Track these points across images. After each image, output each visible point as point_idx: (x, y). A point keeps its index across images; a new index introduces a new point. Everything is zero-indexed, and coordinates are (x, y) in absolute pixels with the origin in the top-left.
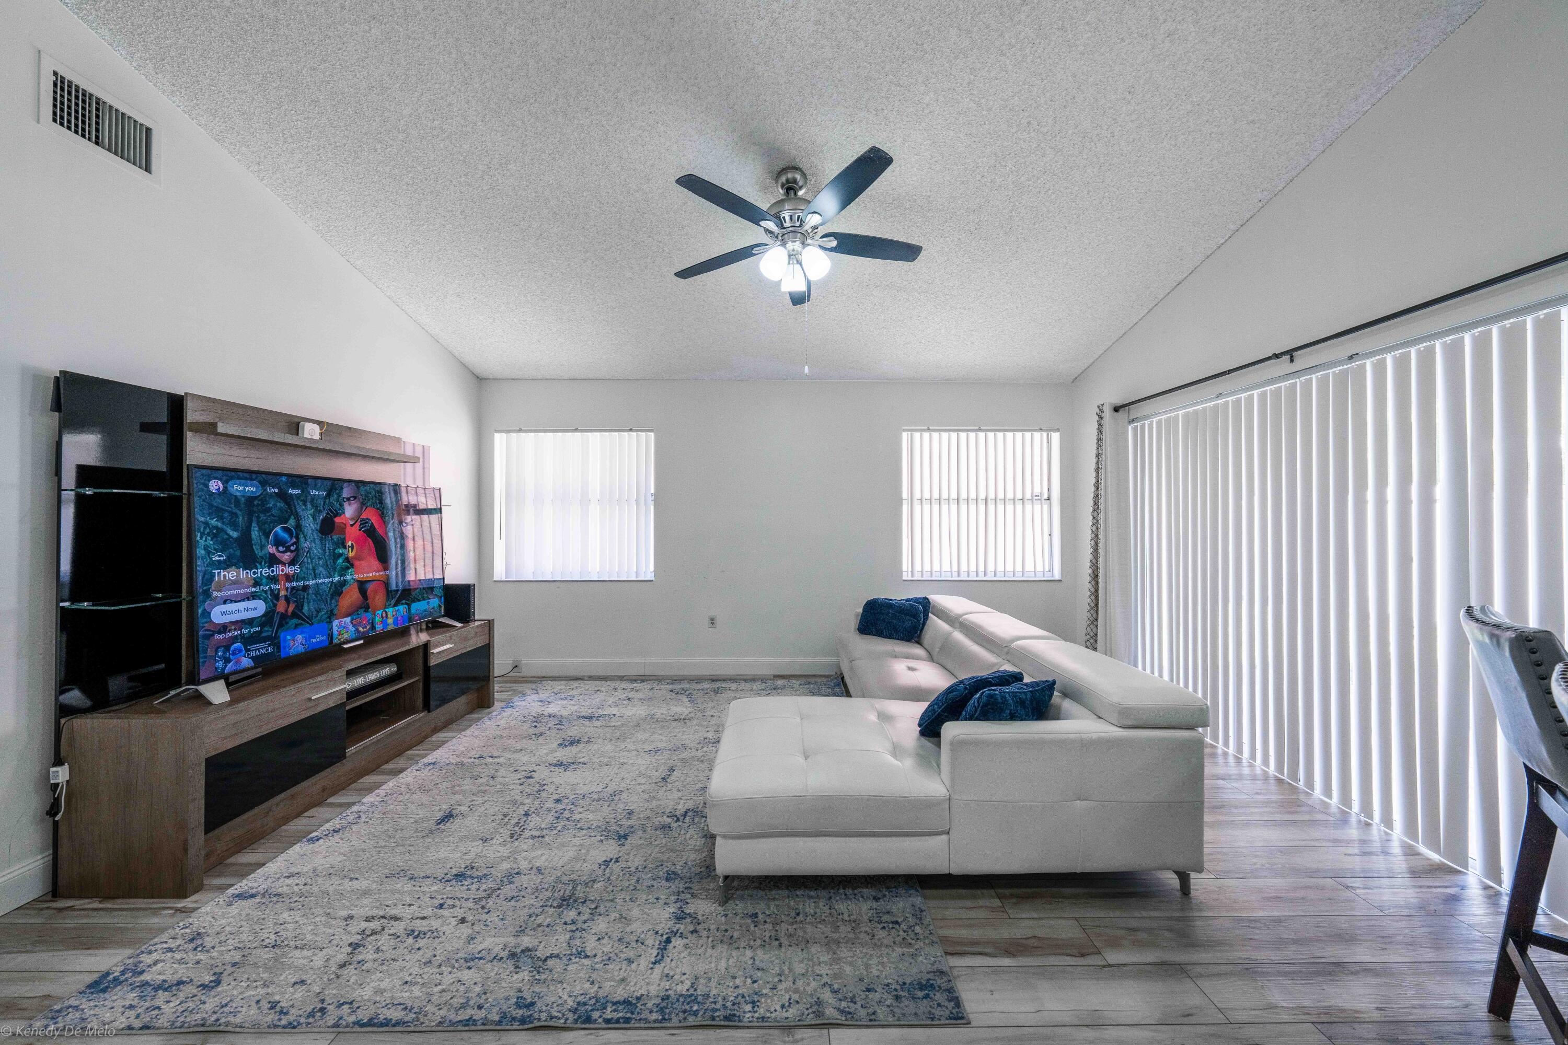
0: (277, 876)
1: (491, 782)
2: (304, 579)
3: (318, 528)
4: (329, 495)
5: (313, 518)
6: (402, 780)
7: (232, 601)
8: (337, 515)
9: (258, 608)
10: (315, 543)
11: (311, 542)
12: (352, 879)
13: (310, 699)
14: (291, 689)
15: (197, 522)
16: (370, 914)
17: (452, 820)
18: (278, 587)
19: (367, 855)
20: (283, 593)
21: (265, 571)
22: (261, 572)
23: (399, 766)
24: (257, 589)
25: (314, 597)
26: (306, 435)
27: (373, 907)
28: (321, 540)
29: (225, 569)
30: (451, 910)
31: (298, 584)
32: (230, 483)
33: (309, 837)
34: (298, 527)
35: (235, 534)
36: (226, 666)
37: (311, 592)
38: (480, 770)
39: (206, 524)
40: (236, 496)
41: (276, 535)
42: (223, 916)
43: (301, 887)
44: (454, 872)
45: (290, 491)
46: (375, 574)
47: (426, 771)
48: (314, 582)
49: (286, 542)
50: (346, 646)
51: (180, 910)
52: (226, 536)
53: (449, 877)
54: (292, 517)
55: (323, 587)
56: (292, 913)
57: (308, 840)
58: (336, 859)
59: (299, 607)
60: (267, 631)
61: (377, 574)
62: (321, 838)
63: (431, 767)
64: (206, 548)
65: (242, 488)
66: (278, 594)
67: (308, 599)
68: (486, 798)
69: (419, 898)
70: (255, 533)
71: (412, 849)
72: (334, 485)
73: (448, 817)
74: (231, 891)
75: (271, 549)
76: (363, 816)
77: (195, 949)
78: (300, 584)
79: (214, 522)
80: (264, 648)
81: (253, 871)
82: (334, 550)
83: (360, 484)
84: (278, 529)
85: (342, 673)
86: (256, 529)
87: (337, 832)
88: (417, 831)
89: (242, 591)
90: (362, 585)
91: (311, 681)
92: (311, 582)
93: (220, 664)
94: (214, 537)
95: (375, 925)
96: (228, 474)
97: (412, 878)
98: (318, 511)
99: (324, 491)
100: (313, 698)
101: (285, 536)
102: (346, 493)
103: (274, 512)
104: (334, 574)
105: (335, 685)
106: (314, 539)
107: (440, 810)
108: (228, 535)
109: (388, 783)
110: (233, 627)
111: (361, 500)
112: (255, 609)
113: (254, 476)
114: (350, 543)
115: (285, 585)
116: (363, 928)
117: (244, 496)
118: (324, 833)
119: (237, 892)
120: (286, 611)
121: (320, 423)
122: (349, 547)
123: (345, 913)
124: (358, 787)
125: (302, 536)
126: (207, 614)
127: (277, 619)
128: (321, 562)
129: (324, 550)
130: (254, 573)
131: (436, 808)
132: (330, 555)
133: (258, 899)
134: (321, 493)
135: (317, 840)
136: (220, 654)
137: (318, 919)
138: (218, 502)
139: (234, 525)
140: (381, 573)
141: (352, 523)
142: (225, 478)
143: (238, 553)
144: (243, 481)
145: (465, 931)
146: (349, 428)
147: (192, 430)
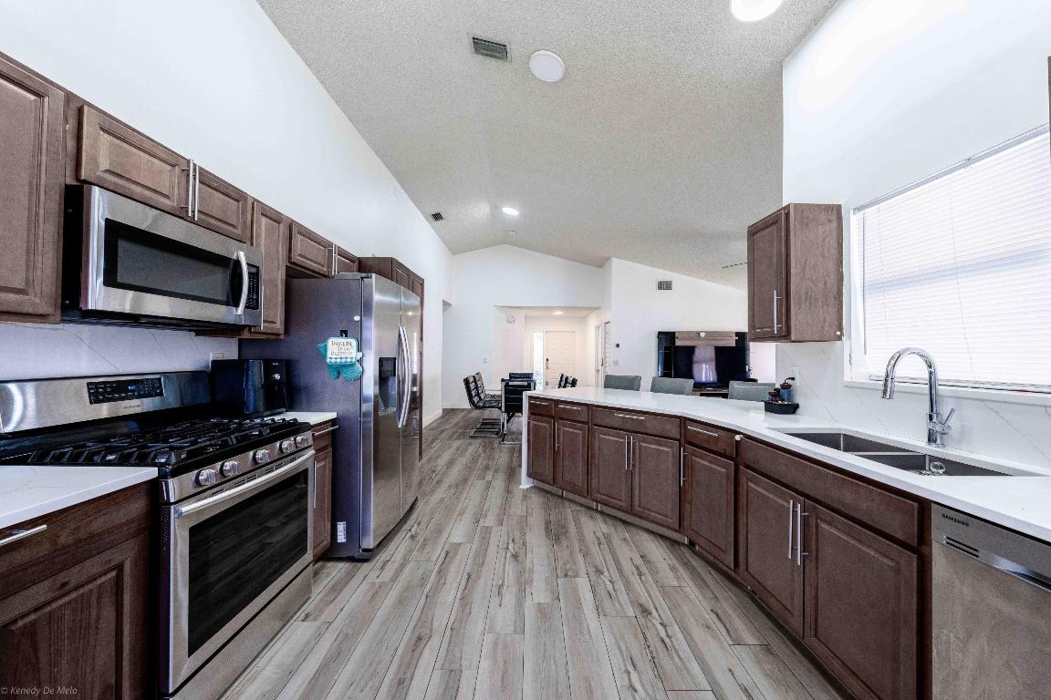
26: (701, 336)
121: (705, 332)
146: (715, 332)
147: (676, 338)
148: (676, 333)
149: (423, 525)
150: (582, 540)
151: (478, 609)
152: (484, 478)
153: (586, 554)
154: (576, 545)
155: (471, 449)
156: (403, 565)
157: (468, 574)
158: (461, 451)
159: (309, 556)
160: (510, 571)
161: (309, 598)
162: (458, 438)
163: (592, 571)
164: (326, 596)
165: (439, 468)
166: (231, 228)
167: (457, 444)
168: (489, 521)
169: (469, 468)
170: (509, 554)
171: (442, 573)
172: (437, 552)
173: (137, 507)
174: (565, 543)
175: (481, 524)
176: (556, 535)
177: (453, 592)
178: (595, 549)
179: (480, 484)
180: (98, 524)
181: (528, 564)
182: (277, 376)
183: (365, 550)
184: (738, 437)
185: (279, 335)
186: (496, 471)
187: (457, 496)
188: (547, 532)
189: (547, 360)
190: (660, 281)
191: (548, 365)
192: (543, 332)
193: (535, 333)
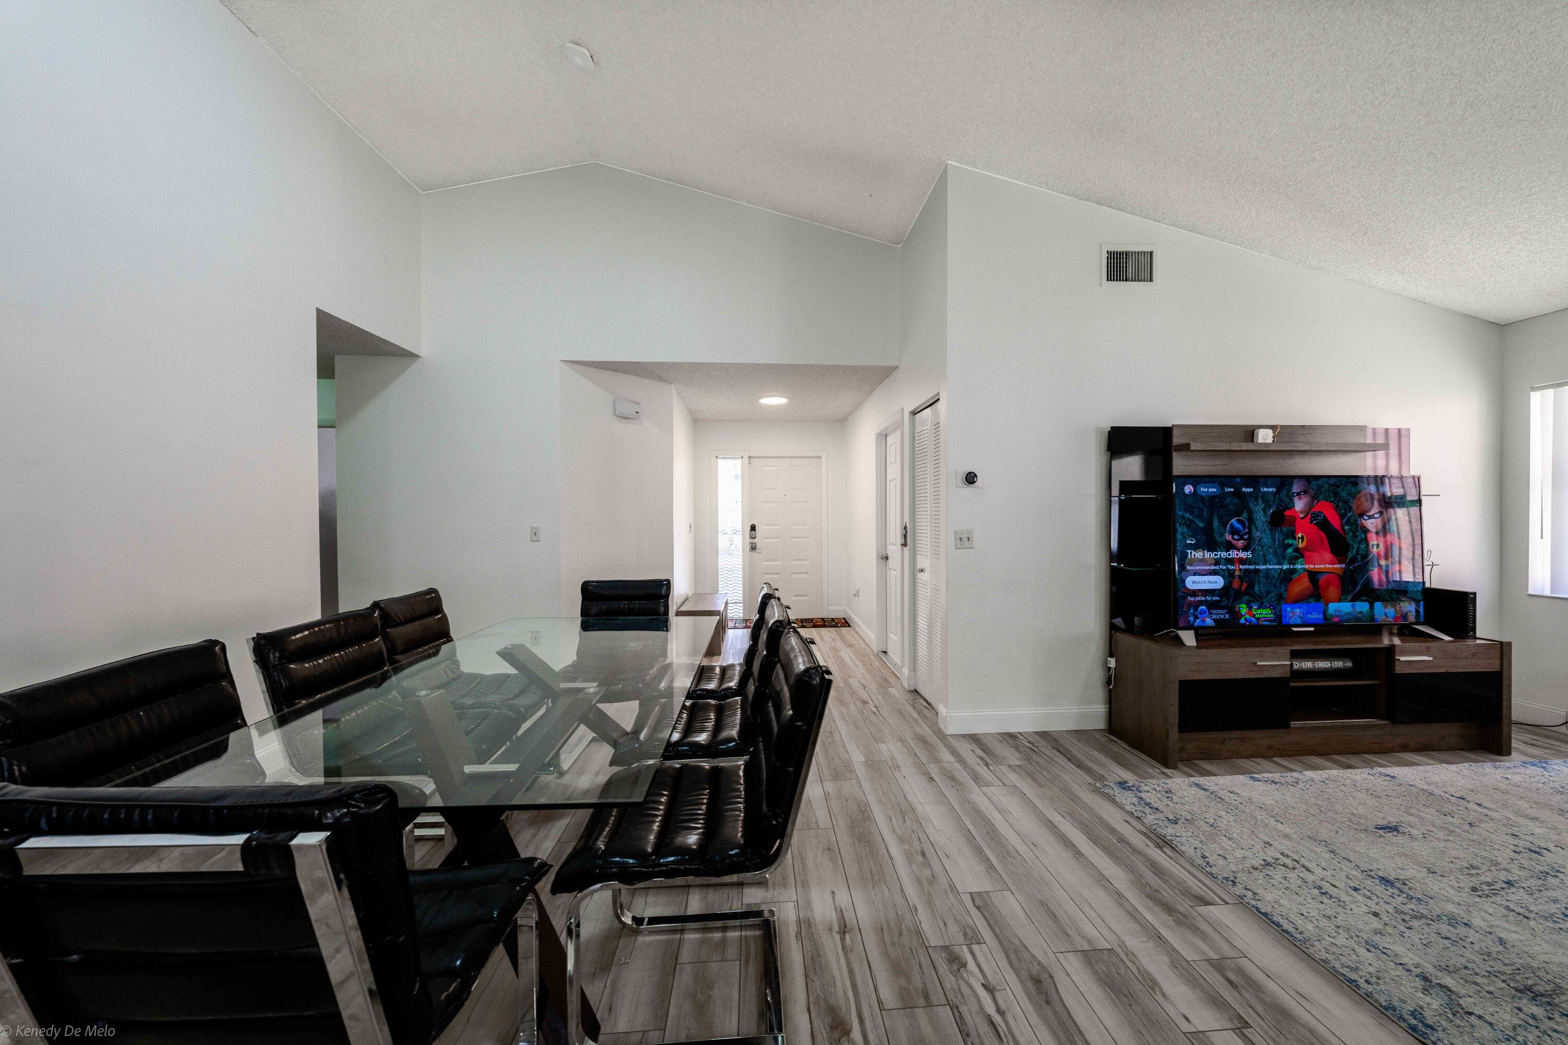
0: (1224, 787)
1: (1467, 827)
2: (1255, 564)
3: (1269, 520)
4: (1278, 491)
5: (1264, 512)
6: (1349, 775)
7: (1200, 575)
8: (1286, 508)
9: (1217, 582)
10: (1265, 534)
11: (1262, 533)
12: (1277, 821)
13: (1256, 663)
14: (1242, 651)
15: (1177, 516)
16: (1286, 852)
17: (1395, 833)
18: (1233, 567)
19: (1296, 812)
20: (1237, 573)
21: (1224, 554)
22: (1220, 554)
23: (1352, 763)
24: (1217, 567)
25: (1264, 580)
26: (1260, 440)
27: (1289, 849)
28: (1271, 530)
29: (1195, 550)
30: (1365, 899)
31: (1251, 567)
32: (1198, 487)
33: (1251, 775)
34: (1251, 519)
35: (1201, 525)
36: (1195, 621)
37: (1261, 575)
38: (1454, 809)
39: (1183, 517)
40: (1202, 496)
41: (1232, 525)
42: (1185, 790)
43: (1238, 803)
44: (1381, 873)
45: (1244, 489)
46: (1327, 566)
47: (1379, 780)
48: (1264, 567)
49: (1240, 532)
50: (1295, 629)
51: (1164, 773)
52: (1195, 526)
53: (1373, 874)
54: (1245, 511)
55: (1273, 572)
56: (1228, 815)
57: (1251, 777)
58: (1269, 801)
59: (1251, 586)
60: (1225, 601)
61: (1331, 566)
62: (1260, 781)
63: (1388, 778)
64: (1183, 534)
65: (1206, 490)
66: (1234, 573)
67: (1259, 581)
68: (1451, 838)
69: (1335, 870)
70: (1216, 524)
71: (1341, 832)
72: (1284, 482)
73: (1393, 829)
74: (1193, 779)
75: (1228, 537)
76: (1301, 785)
77: (1168, 798)
78: (1252, 567)
79: (1187, 515)
80: (1222, 615)
81: (1209, 776)
82: (1284, 540)
83: (1311, 480)
84: (1233, 521)
85: (1286, 650)
86: (1217, 521)
87: (1275, 783)
88: (1350, 821)
89: (1207, 568)
90: (1313, 576)
91: (1258, 649)
92: (1261, 567)
93: (1191, 619)
94: (1188, 526)
95: (1288, 862)
96: (1196, 480)
97: (1333, 852)
98: (1267, 506)
99: (1274, 487)
100: (1259, 664)
101: (1239, 526)
102: (1296, 488)
103: (1231, 507)
104: (1284, 562)
105: (1279, 659)
106: (1265, 530)
107: (1384, 818)
108: (1197, 525)
109: (1334, 771)
110: (1200, 594)
111: (1313, 494)
112: (1216, 583)
113: (1215, 480)
114: (1300, 535)
115: (1239, 567)
116: (1278, 857)
117: (1207, 496)
118: (1264, 779)
119: (1196, 782)
120: (1240, 588)
121: (1273, 428)
122: (1299, 538)
123: (1266, 839)
124: (1303, 761)
125: (1254, 527)
126: (1183, 581)
127: (1232, 594)
128: (1271, 550)
129: (1274, 540)
130: (1216, 555)
131: (1381, 815)
132: (1279, 544)
133: (1208, 794)
134: (1271, 490)
135: (1258, 781)
136: (1192, 611)
137: (1244, 830)
138: (1190, 501)
139: (1201, 518)
140: (1335, 566)
141: (1302, 516)
142: (1194, 483)
143: (1204, 539)
144: (1206, 484)
145: (1375, 924)
146: (1303, 427)
147: (1177, 450)
148: (1175, 432)
189: (753, 528)
190: (1114, 252)
191: (755, 541)
192: (742, 457)
193: (721, 462)
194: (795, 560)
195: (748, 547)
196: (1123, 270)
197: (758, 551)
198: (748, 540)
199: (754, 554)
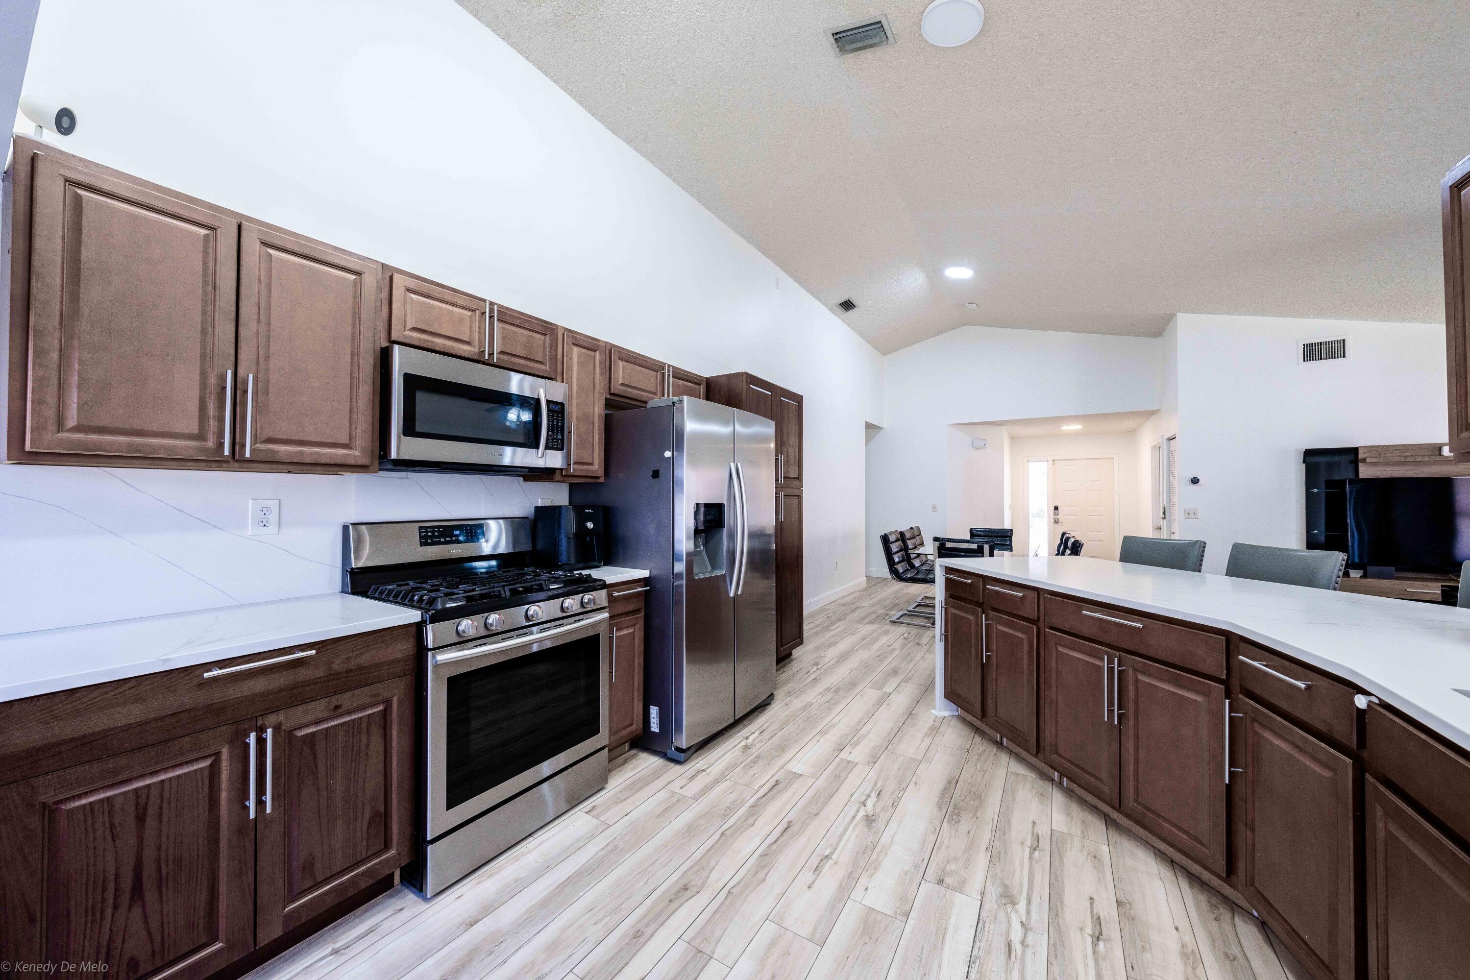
26: (1445, 454)
147: (1361, 462)
148: (1360, 451)
149: (766, 735)
150: (1001, 829)
151: (776, 878)
152: (880, 687)
153: (996, 856)
154: (986, 836)
155: (884, 640)
156: (716, 782)
157: (789, 822)
158: (866, 642)
159: (602, 739)
160: (853, 838)
161: (603, 788)
162: (873, 622)
163: (993, 891)
164: (621, 792)
165: (827, 660)
166: (537, 365)
167: (866, 629)
168: (858, 754)
169: (867, 668)
170: (862, 813)
171: (756, 809)
172: (765, 778)
173: (404, 648)
174: (965, 825)
175: (844, 755)
176: (955, 807)
177: (757, 841)
178: (1019, 855)
179: (872, 695)
180: (365, 659)
181: (885, 839)
182: (590, 525)
183: (678, 749)
184: (1361, 702)
185: (598, 478)
186: (906, 680)
187: (830, 705)
188: (942, 796)
189: (1056, 508)
190: (1310, 344)
191: (1058, 517)
192: (1048, 460)
193: (1031, 465)
194: (1091, 531)
195: (1052, 521)
196: (1315, 351)
197: (1060, 524)
198: (1052, 517)
199: (1057, 526)
